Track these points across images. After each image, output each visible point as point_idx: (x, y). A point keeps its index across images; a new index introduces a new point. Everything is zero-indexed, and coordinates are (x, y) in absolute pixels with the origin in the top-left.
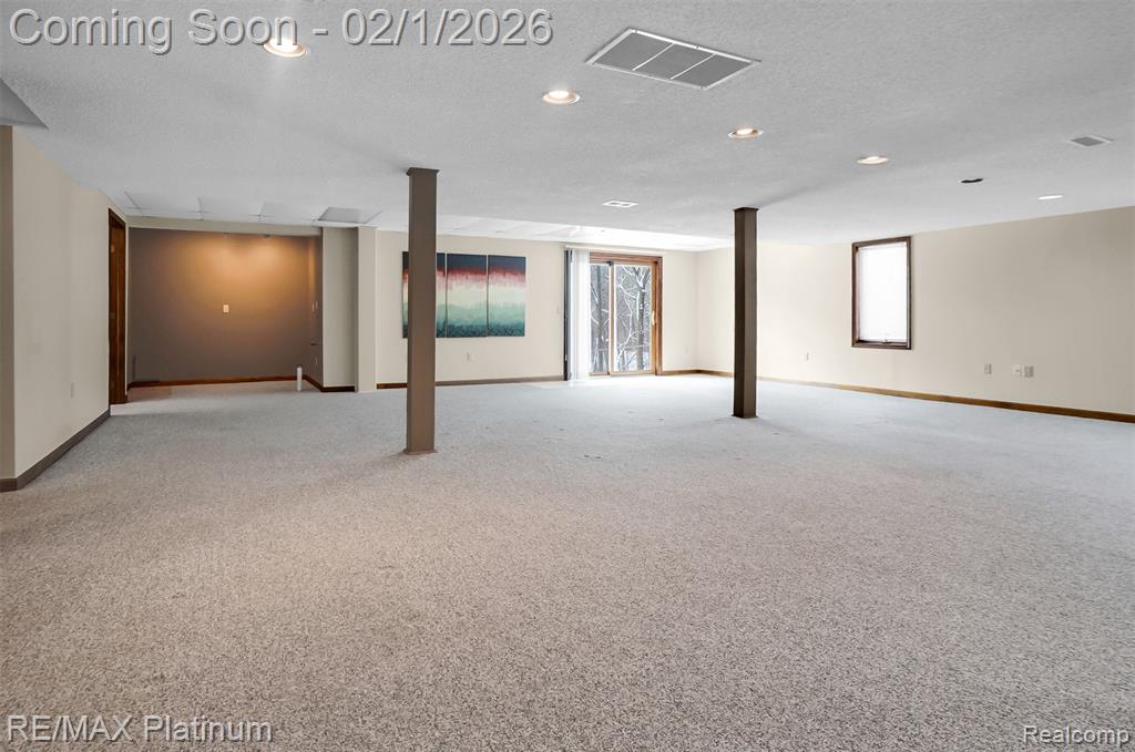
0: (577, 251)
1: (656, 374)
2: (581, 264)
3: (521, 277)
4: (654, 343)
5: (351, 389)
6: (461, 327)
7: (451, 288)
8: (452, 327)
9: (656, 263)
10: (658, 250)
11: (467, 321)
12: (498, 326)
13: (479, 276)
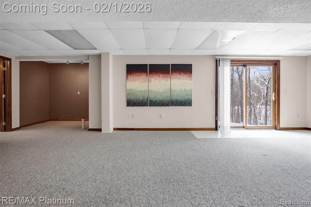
0: (223, 59)
1: (276, 129)
2: (225, 67)
3: (190, 75)
4: (274, 111)
5: (100, 130)
6: (156, 101)
7: (151, 82)
8: (151, 101)
9: (276, 64)
10: (277, 56)
11: (159, 98)
12: (177, 100)
13: (166, 75)
